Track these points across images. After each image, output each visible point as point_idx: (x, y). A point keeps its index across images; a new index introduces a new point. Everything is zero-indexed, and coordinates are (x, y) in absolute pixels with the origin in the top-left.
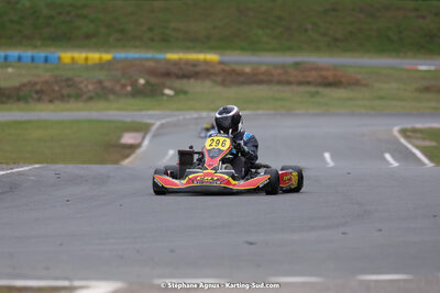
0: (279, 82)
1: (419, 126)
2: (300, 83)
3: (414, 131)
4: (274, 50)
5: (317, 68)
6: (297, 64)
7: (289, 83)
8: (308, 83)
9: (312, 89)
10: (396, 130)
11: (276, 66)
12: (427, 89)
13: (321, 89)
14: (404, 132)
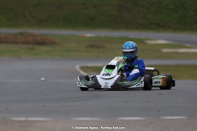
0: (13, 43)
1: (90, 64)
2: (24, 43)
3: (88, 68)
4: (8, 26)
5: (32, 35)
6: (21, 34)
7: (17, 43)
8: (28, 43)
9: (30, 46)
10: (78, 67)
11: (10, 34)
12: (92, 46)
13: (35, 46)
14: (82, 68)
